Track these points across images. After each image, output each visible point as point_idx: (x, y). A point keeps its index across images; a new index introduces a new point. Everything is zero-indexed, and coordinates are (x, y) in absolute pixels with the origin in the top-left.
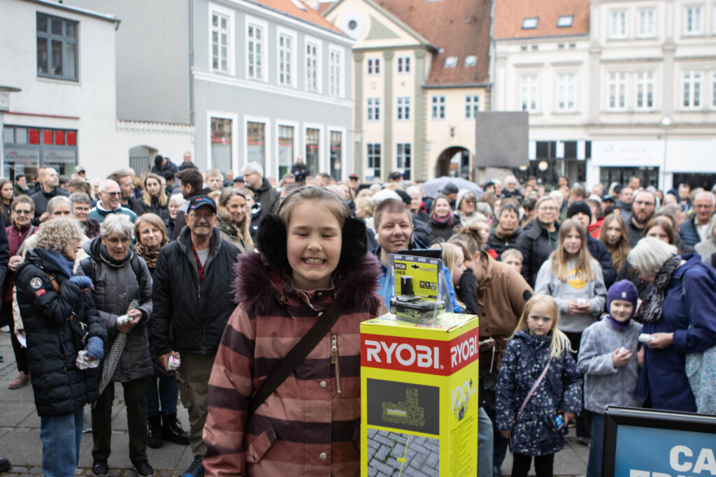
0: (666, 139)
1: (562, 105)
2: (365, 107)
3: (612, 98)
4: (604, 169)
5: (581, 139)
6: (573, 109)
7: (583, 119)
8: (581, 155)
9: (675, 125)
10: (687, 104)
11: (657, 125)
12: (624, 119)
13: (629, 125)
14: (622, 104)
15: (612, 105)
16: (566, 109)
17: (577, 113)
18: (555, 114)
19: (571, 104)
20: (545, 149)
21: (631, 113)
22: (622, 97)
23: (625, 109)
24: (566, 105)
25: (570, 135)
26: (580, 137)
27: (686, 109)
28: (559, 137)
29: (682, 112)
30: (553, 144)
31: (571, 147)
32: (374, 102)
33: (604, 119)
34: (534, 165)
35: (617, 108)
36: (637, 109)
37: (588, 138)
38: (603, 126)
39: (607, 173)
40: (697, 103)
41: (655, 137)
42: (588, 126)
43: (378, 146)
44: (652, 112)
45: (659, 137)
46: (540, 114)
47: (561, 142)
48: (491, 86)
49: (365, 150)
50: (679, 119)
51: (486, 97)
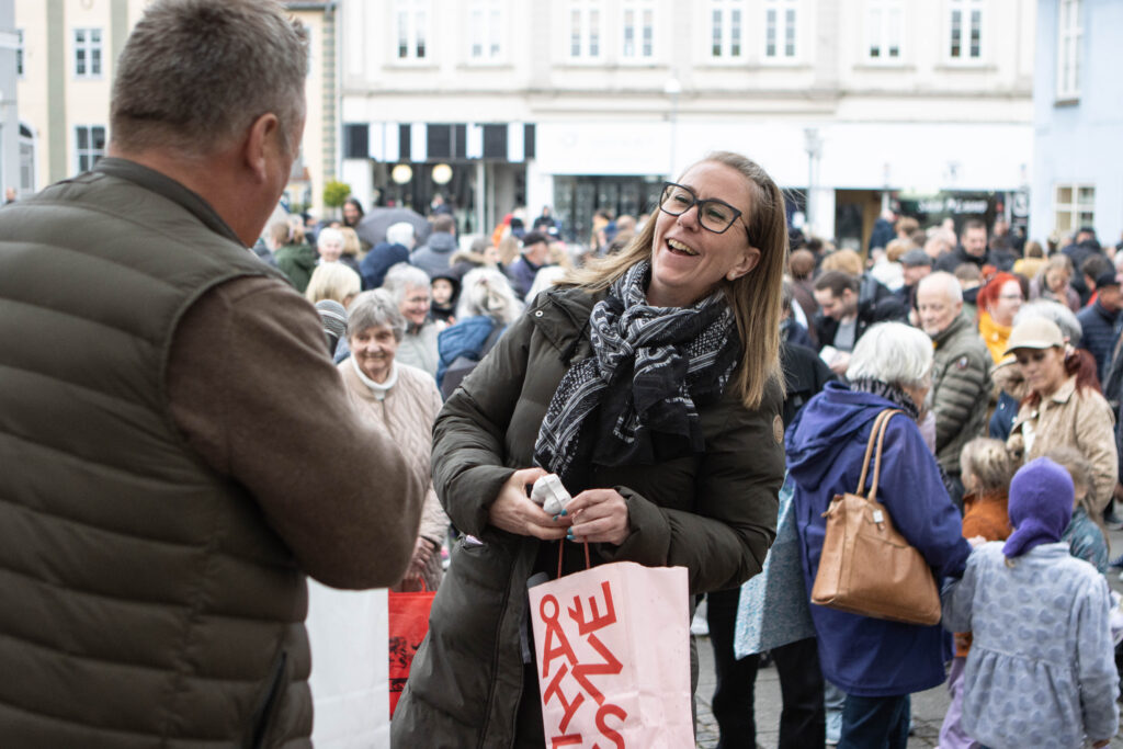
0: (674, 121)
1: (477, 50)
2: (71, 48)
3: (576, 37)
4: (560, 180)
5: (517, 121)
6: (498, 60)
7: (520, 79)
8: (515, 153)
9: (697, 95)
10: (717, 51)
11: (660, 94)
12: (599, 81)
13: (608, 93)
14: (594, 51)
15: (576, 51)
16: (486, 58)
17: (507, 68)
18: (463, 67)
19: (495, 48)
20: (444, 139)
21: (613, 68)
22: (594, 37)
23: (600, 60)
24: (486, 50)
25: (494, 112)
26: (513, 115)
27: (716, 61)
28: (472, 115)
29: (710, 68)
30: (461, 129)
31: (495, 135)
32: (88, 37)
33: (560, 80)
34: (422, 171)
35: (585, 58)
36: (622, 61)
37: (530, 119)
38: (558, 93)
39: (567, 190)
40: (736, 51)
41: (660, 117)
42: (530, 93)
43: (99, 131)
44: (652, 67)
45: (666, 116)
46: (435, 68)
47: (477, 125)
48: (333, 8)
49: (72, 139)
50: (703, 81)
51: (325, 31)
